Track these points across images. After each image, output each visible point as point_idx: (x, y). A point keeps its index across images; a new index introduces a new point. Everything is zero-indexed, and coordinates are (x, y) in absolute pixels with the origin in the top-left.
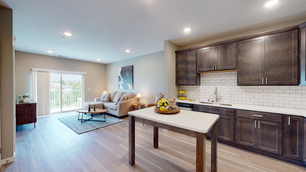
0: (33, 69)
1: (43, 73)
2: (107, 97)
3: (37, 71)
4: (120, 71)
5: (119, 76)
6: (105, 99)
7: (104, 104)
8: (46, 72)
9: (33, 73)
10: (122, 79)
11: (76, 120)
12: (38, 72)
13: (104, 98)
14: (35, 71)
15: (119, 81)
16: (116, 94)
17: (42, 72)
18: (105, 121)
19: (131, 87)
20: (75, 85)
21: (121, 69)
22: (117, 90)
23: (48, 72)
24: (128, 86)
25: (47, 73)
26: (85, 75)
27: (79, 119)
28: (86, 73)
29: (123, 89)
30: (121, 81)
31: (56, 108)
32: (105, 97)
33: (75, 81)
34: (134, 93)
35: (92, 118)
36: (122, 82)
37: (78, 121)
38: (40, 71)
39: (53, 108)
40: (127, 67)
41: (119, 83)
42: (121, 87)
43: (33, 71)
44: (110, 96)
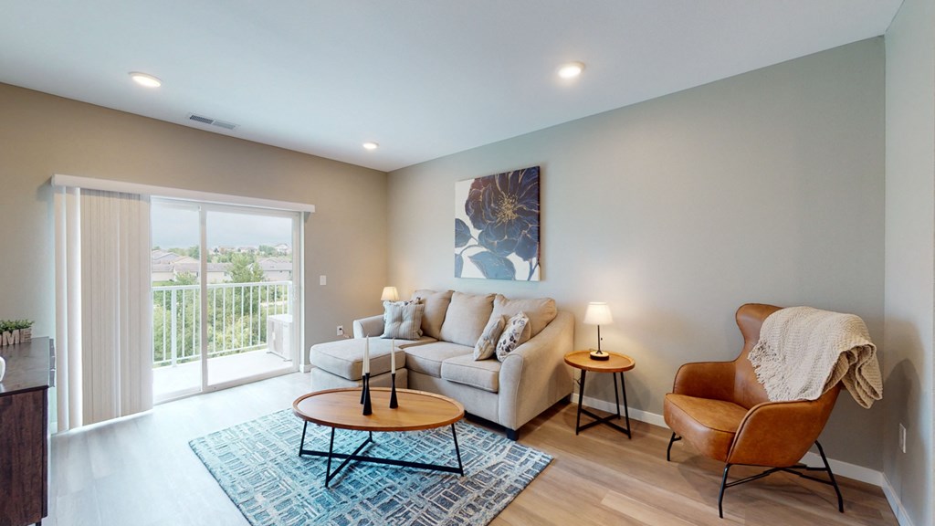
0: (59, 179)
1: (116, 201)
2: (414, 319)
3: (81, 189)
4: (466, 197)
5: (458, 222)
6: (405, 326)
7: (407, 350)
8: (129, 196)
9: (61, 199)
10: (475, 233)
11: (290, 453)
12: (87, 197)
13: (400, 319)
14: (70, 190)
15: (457, 245)
16: (450, 300)
17: (110, 193)
18: (460, 471)
19: (532, 272)
20: (239, 262)
21: (470, 187)
22: (450, 283)
23: (138, 197)
24: (510, 265)
25: (134, 202)
26: (307, 214)
27: (302, 452)
28: (311, 208)
29: (482, 276)
30: (472, 242)
31: (183, 362)
32: (405, 316)
33: (239, 251)
34: (552, 297)
35: (370, 439)
36: (474, 248)
37: (300, 463)
38: (99, 192)
39: (169, 364)
40: (503, 176)
41: (458, 251)
42: (471, 270)
43: (59, 189)
44: (422, 310)
